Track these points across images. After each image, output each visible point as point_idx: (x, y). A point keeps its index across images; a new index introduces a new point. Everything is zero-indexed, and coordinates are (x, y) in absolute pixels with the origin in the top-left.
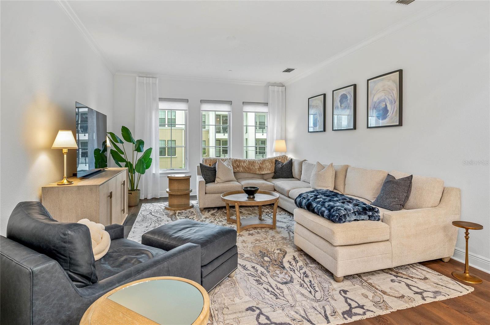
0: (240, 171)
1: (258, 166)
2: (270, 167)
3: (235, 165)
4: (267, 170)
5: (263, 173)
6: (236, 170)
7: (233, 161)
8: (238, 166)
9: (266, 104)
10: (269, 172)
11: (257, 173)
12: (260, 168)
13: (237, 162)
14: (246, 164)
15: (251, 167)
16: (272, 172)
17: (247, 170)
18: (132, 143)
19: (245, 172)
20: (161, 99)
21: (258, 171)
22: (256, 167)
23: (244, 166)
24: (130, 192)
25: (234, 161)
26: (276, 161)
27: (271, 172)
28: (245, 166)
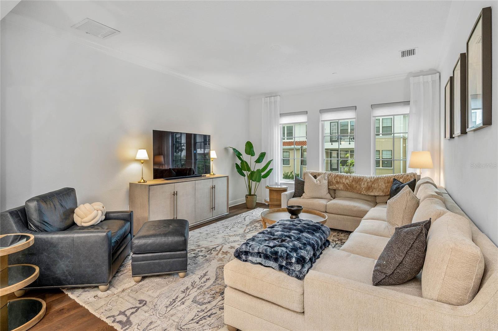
0: (340, 188)
1: (366, 184)
2: (384, 187)
3: (334, 182)
4: (379, 191)
5: (372, 194)
6: (334, 186)
7: (333, 176)
8: (337, 183)
9: (407, 103)
10: (382, 194)
11: (362, 193)
12: (369, 188)
13: (338, 178)
14: (348, 181)
15: (355, 186)
16: (387, 194)
17: (349, 188)
18: (250, 156)
19: (346, 190)
20: (282, 115)
21: (364, 192)
22: (363, 186)
23: (345, 183)
24: (247, 196)
25: (335, 176)
26: (395, 180)
27: (384, 194)
28: (347, 184)
